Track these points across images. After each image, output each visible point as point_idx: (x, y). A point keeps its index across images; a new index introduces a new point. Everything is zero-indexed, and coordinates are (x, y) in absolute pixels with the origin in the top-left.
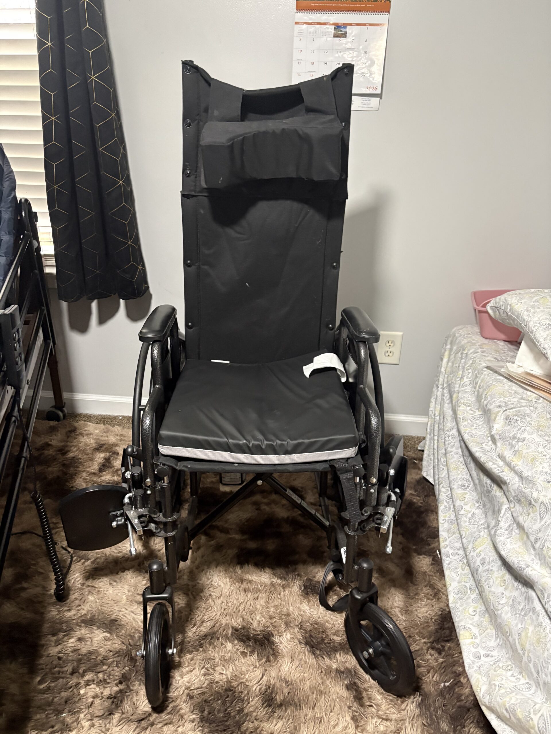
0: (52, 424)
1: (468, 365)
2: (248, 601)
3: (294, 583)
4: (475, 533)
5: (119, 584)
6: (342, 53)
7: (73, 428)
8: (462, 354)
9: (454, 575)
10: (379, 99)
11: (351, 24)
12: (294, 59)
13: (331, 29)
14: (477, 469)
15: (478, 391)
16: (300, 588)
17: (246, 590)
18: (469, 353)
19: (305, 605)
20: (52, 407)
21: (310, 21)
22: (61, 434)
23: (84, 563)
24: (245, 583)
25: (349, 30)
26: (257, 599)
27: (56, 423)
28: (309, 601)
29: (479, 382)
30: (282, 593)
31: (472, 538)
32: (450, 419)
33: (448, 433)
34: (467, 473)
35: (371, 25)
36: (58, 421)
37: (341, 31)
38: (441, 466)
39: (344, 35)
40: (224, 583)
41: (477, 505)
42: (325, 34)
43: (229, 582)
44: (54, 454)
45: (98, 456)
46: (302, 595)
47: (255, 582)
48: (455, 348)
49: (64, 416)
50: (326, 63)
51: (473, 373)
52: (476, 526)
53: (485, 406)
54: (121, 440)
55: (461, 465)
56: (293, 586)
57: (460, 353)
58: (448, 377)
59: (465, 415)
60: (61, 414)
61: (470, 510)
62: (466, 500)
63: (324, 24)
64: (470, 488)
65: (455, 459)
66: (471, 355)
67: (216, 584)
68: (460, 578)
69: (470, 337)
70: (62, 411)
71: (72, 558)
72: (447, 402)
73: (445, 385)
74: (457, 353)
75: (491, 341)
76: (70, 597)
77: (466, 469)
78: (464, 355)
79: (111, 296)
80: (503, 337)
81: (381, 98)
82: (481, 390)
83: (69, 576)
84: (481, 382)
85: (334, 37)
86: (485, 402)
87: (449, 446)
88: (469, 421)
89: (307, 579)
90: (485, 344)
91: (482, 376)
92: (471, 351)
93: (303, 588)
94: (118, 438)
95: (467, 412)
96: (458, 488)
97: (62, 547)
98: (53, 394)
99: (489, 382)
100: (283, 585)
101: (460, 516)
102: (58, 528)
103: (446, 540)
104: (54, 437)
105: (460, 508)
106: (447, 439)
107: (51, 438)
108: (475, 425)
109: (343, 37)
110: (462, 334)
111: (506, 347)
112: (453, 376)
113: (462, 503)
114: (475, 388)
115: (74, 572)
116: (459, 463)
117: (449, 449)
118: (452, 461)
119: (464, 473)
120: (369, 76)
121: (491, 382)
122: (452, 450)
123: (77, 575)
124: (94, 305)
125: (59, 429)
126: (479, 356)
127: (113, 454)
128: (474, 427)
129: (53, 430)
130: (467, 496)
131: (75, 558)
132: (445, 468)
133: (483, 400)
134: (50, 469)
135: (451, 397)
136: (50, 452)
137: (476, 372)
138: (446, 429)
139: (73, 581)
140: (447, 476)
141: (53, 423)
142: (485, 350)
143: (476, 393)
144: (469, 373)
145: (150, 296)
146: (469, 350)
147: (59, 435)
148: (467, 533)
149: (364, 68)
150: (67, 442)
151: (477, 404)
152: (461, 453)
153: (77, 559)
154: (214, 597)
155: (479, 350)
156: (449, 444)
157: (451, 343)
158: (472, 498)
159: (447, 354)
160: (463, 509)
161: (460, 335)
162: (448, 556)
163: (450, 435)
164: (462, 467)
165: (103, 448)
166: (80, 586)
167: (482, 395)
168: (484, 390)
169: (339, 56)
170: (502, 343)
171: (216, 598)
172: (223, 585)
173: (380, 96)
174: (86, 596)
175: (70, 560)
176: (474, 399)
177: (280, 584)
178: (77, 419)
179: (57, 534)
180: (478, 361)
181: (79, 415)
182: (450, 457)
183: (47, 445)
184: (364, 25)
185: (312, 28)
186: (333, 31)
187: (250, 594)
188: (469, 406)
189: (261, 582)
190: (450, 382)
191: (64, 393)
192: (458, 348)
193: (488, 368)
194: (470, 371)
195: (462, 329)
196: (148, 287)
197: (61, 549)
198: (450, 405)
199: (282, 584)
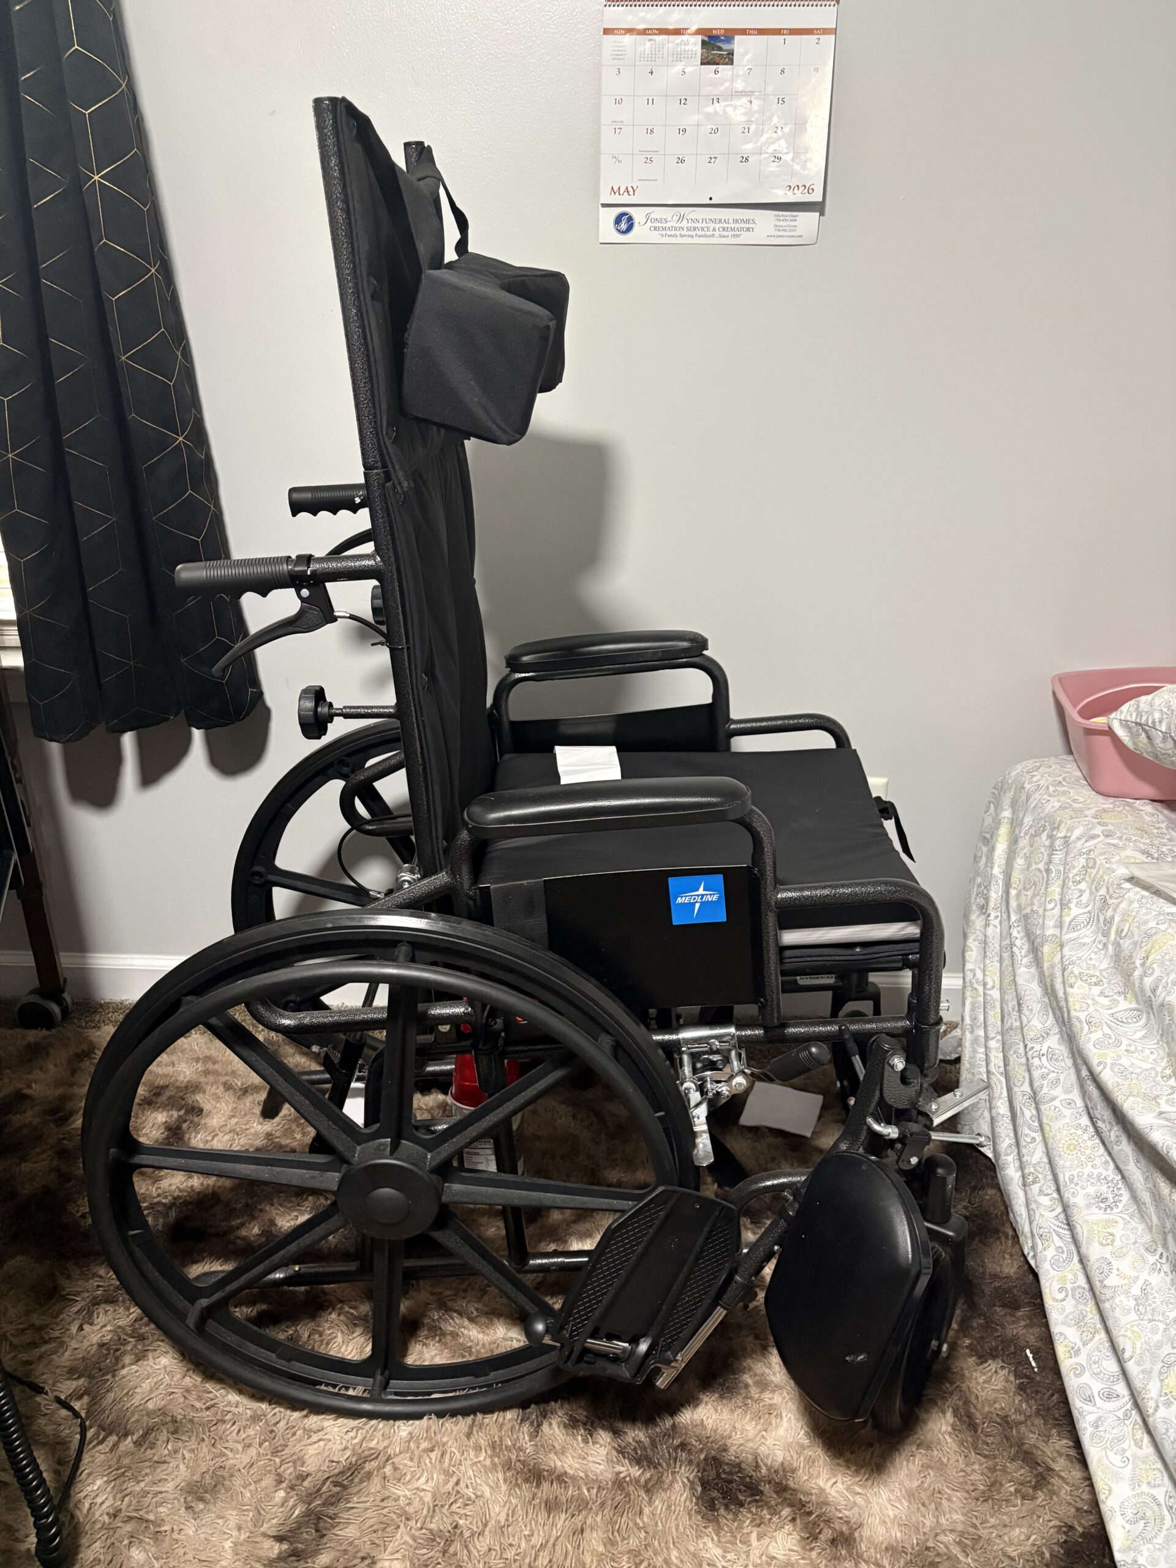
0: (32, 1039)
1: (1075, 871)
2: (557, 1538)
3: (673, 1473)
4: (1159, 1346)
5: (212, 1507)
6: (723, 104)
7: (86, 1048)
8: (1050, 837)
9: (1117, 1460)
10: (818, 214)
11: (743, 32)
12: (603, 121)
13: (694, 45)
14: (1143, 1161)
15: (1117, 945)
16: (693, 1489)
17: (551, 1506)
18: (1073, 837)
19: (710, 1545)
20: (33, 992)
21: (641, 27)
22: (56, 1065)
23: (115, 1446)
24: (545, 1485)
25: (740, 45)
26: (582, 1531)
27: (45, 1032)
28: (719, 1529)
29: (1117, 919)
30: (647, 1510)
31: (1153, 1363)
32: (1036, 1007)
33: (1037, 1047)
34: (1106, 1162)
35: (793, 32)
36: (49, 1028)
37: (720, 49)
38: (1027, 1131)
39: (729, 58)
40: (491, 1487)
41: (1152, 1259)
42: (678, 57)
43: (505, 1481)
44: (36, 1121)
45: (151, 1120)
46: (698, 1512)
47: (574, 1478)
48: (1028, 820)
49: (65, 1012)
50: (685, 130)
51: (1091, 893)
52: (1162, 1326)
53: (1149, 993)
54: (206, 1073)
55: (1086, 1136)
56: (672, 1482)
57: (1044, 836)
58: (1018, 895)
59: (1091, 1009)
60: (56, 1009)
61: (1134, 1274)
62: (1117, 1243)
63: (678, 32)
64: (1121, 1205)
65: (1067, 1120)
66: (1079, 844)
67: (469, 1492)
68: (1134, 1469)
69: (1064, 793)
70: (60, 1001)
71: (84, 1431)
72: (1025, 961)
73: (1013, 918)
74: (1037, 834)
75: (1118, 801)
76: (81, 1555)
77: (1102, 1150)
78: (1058, 843)
79: (167, 720)
80: (1149, 791)
81: (822, 214)
82: (1126, 944)
83: (77, 1490)
84: (1122, 921)
85: (702, 64)
86: (1148, 981)
87: (1045, 1082)
88: (1107, 1030)
89: (706, 1459)
90: (1105, 811)
91: (1123, 905)
92: (1077, 833)
93: (699, 1489)
94: (200, 1066)
95: (1095, 1003)
96: (1088, 1206)
97: (58, 1400)
98: (32, 958)
99: (1145, 922)
100: (647, 1481)
101: (1108, 1293)
102: (46, 1342)
103: (1077, 1352)
104: (37, 1074)
105: (1106, 1268)
106: (1036, 1061)
107: (30, 1076)
108: (1125, 1042)
109: (727, 64)
110: (1042, 782)
111: (1161, 817)
112: (1034, 895)
113: (1107, 1252)
114: (1106, 934)
115: (89, 1475)
116: (1079, 1132)
117: (1045, 1090)
118: (1059, 1124)
119: (1098, 1162)
120: (793, 160)
121: (1152, 924)
122: (1054, 1093)
123: (99, 1482)
124: (128, 741)
125: (52, 1051)
126: (1100, 845)
127: (187, 1112)
128: (1123, 1047)
129: (34, 1054)
130: (1118, 1231)
131: (90, 1434)
132: (1038, 1136)
133: (1137, 973)
134: (26, 1167)
135: (1035, 951)
136: (28, 1116)
137: (1103, 891)
138: (1032, 1034)
139: (87, 1505)
140: (1045, 1160)
141: (33, 1035)
142: (1110, 827)
143: (1110, 947)
144: (1082, 892)
145: (267, 712)
146: (1071, 829)
147: (51, 1066)
148: (1138, 1345)
149: (779, 139)
150: (72, 1085)
151: (1118, 979)
152: (1079, 1103)
153: (97, 1434)
154: (467, 1534)
155: (1098, 830)
156: (1043, 1077)
157: (1014, 804)
158: (1132, 1237)
159: (1003, 831)
160: (1115, 1272)
161: (1038, 788)
162: (1090, 1399)
163: (1044, 1051)
164: (1090, 1143)
165: (163, 1098)
166: (106, 1519)
167: (1131, 957)
168: (1135, 943)
169: (716, 113)
170: (1148, 808)
171: (472, 1535)
172: (487, 1492)
173: (818, 207)
174: (125, 1551)
175: (78, 1436)
176: (1105, 964)
177: (637, 1481)
178: (98, 1017)
179: (44, 1362)
180: (1101, 860)
181: (101, 1006)
182: (1052, 1114)
183: (20, 1098)
184: (777, 32)
185: (646, 44)
186: (698, 48)
187: (563, 1516)
188: (1095, 984)
189: (587, 1476)
190: (1028, 910)
191: (61, 954)
192: (1036, 820)
193: (1131, 880)
194: (1083, 886)
195: (1038, 768)
196: (261, 694)
197: (55, 1405)
198: (1033, 970)
199: (643, 1480)
